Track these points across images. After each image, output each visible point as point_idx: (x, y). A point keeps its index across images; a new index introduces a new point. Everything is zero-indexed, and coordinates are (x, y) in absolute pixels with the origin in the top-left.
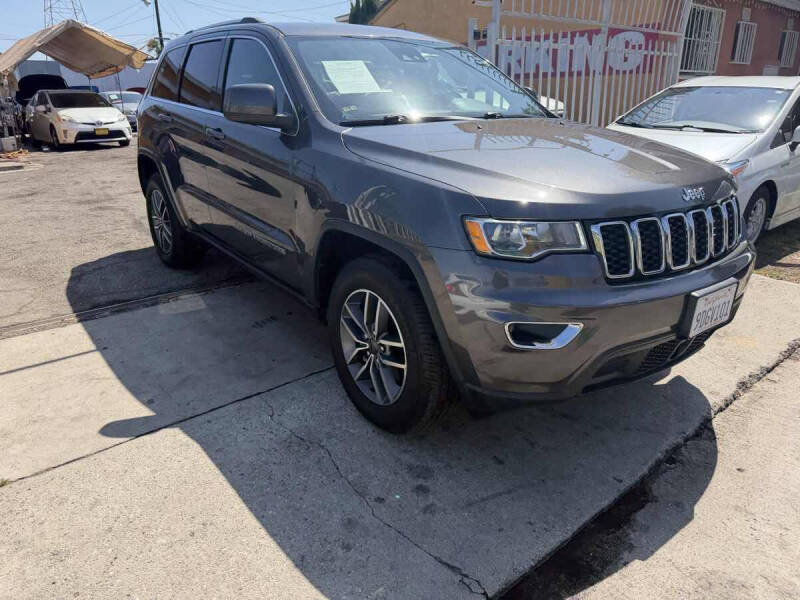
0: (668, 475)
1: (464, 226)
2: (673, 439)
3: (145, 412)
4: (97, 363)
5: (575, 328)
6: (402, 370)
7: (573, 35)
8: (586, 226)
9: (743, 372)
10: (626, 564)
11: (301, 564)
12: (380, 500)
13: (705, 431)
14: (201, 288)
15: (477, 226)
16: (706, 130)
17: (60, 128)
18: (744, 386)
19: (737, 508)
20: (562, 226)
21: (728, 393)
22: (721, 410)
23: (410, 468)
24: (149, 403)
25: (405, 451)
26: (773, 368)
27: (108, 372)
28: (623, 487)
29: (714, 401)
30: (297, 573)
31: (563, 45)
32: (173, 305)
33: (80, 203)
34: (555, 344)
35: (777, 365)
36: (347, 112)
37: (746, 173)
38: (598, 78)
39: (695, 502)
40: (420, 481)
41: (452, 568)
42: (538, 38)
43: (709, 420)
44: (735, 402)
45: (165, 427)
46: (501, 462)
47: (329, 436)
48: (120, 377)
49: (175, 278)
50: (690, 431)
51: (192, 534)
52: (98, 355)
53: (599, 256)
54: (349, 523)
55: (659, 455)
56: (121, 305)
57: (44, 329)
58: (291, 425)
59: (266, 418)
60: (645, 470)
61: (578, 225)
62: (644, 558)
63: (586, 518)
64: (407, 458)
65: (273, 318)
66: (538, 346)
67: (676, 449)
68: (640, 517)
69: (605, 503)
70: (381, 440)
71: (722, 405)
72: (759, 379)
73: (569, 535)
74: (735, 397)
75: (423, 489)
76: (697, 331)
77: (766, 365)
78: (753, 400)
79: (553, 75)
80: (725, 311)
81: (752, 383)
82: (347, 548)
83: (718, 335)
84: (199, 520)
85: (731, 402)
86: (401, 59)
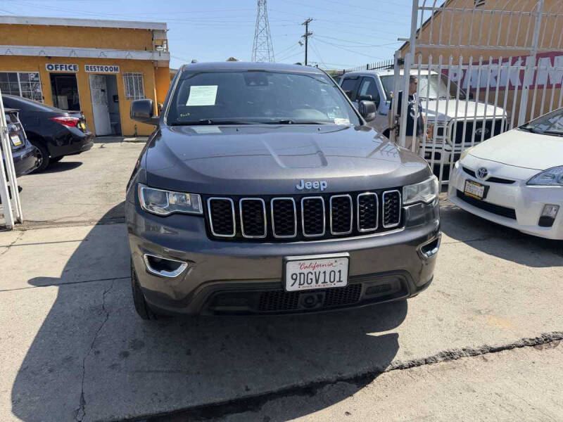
0: (290, 398)
2: (325, 376)
3: (58, 275)
4: (73, 247)
5: (184, 266)
8: (204, 198)
9: (458, 346)
11: (22, 372)
12: (98, 352)
15: (141, 190)
18: (449, 356)
21: (419, 355)
22: (401, 367)
23: (134, 341)
24: (65, 272)
26: (501, 349)
29: (400, 357)
30: (15, 375)
35: (509, 348)
36: (181, 117)
38: (525, 92)
40: (130, 351)
41: (83, 402)
42: (495, 62)
43: (379, 373)
44: (423, 367)
46: (189, 354)
54: (69, 359)
59: (102, 292)
61: (199, 197)
63: (196, 404)
64: (140, 336)
68: (232, 417)
69: (219, 400)
71: (406, 364)
72: (474, 354)
74: (426, 362)
75: (126, 355)
76: (296, 288)
77: (492, 344)
78: (443, 369)
79: (520, 88)
80: (337, 279)
81: (461, 356)
82: (51, 371)
83: (479, 312)
84: (10, 334)
85: (419, 365)
86: (248, 84)
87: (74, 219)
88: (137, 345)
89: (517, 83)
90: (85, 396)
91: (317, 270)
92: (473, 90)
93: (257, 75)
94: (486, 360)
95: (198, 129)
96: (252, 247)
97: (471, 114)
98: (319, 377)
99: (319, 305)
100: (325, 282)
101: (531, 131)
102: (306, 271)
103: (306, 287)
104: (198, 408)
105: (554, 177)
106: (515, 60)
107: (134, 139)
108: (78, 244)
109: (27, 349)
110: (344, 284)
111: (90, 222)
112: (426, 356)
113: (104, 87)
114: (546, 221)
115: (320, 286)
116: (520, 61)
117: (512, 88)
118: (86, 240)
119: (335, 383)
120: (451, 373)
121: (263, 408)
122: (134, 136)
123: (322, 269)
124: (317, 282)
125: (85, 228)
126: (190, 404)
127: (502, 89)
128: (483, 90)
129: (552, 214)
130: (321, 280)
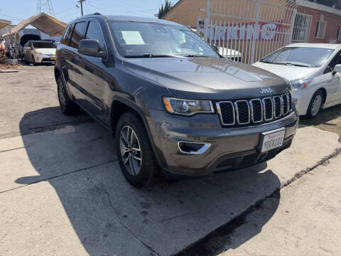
0: (254, 213)
1: (162, 100)
2: (260, 197)
3: (36, 174)
4: (23, 153)
5: (208, 146)
6: (139, 161)
7: (247, 24)
8: (214, 102)
9: (299, 170)
10: (226, 250)
11: (84, 242)
12: (125, 216)
13: (276, 194)
14: (75, 124)
15: (167, 100)
16: (296, 65)
17: (36, 56)
18: (298, 175)
19: (281, 228)
20: (204, 102)
21: (289, 178)
22: (285, 185)
23: (142, 203)
24: (39, 171)
25: (142, 196)
26: (313, 168)
27: (27, 157)
28: (233, 216)
30: (81, 246)
31: (242, 29)
32: (62, 130)
33: (37, 87)
34: (199, 152)
35: (315, 167)
36: (128, 52)
37: (311, 84)
38: (254, 42)
39: (263, 224)
40: (145, 210)
41: (149, 248)
43: (279, 190)
44: (293, 183)
45: (43, 180)
46: (182, 203)
47: (110, 188)
48: (31, 159)
49: (66, 118)
50: (268, 194)
51: (41, 226)
52: (24, 149)
53: (219, 115)
54: (109, 226)
55: (253, 204)
56: (40, 129)
57: (5, 138)
58: (95, 183)
59: (86, 179)
60: (245, 210)
61: (210, 102)
62: (234, 248)
65: (101, 138)
66: (192, 152)
67: (261, 201)
68: (238, 230)
70: (133, 191)
71: (286, 183)
72: (306, 173)
73: (203, 236)
74: (293, 180)
75: (145, 213)
76: (265, 150)
79: (238, 41)
80: (280, 142)
81: (302, 174)
82: (105, 236)
84: (45, 220)
85: (291, 182)
86: (156, 31)
91: (274, 138)
94: (312, 174)
100: (276, 145)
101: (267, 62)
102: (270, 140)
103: (269, 149)
110: (281, 145)
112: (291, 178)
115: (273, 147)
116: (237, 26)
117: (234, 40)
119: (266, 200)
120: (306, 183)
121: (247, 220)
123: (276, 138)
124: (273, 145)
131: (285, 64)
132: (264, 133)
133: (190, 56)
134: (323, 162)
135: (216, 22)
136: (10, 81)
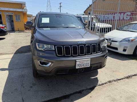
1: (36, 44)
2: (83, 88)
3: (7, 68)
5: (50, 63)
8: (55, 46)
9: (111, 79)
12: (24, 87)
13: (92, 89)
18: (110, 82)
20: (51, 46)
22: (100, 85)
28: (65, 94)
29: (99, 83)
35: (122, 79)
36: (41, 26)
37: (136, 40)
38: (116, 21)
40: (32, 86)
42: (108, 14)
44: (105, 85)
46: (48, 86)
47: (27, 76)
50: (88, 88)
53: (56, 51)
55: (78, 91)
59: (21, 71)
60: (72, 93)
61: (53, 46)
63: (53, 98)
64: (34, 82)
66: (44, 65)
67: (83, 90)
68: (63, 100)
69: (59, 96)
71: (101, 84)
72: (115, 81)
73: (47, 100)
74: (105, 83)
75: (31, 87)
76: (78, 68)
77: (119, 78)
78: (109, 85)
80: (88, 65)
81: (112, 81)
82: (12, 93)
83: (114, 71)
85: (104, 84)
86: (57, 18)
87: (7, 53)
88: (34, 84)
89: (113, 19)
90: (23, 99)
91: (83, 63)
92: (103, 21)
93: (58, 15)
94: (118, 82)
95: (44, 29)
96: (67, 58)
97: (105, 26)
98: (82, 89)
99: (82, 72)
100: (85, 66)
101: (119, 30)
102: (81, 63)
103: (81, 67)
104: (54, 99)
105: (126, 40)
106: (112, 14)
107: (18, 32)
108: (11, 59)
109: (4, 88)
110: (89, 66)
111: (12, 53)
112: (105, 82)
113: (9, 18)
114: (125, 50)
115: (84, 67)
116: (113, 14)
117: (112, 20)
118: (12, 58)
119: (86, 90)
120: (111, 85)
121: (70, 97)
122: (18, 31)
123: (84, 63)
124: (83, 66)
125: (11, 55)
126: (52, 98)
127: (110, 20)
128: (105, 21)
129: (126, 49)
130: (84, 65)
131: (126, 31)
132: (77, 60)
133: (68, 27)
134: (128, 77)
135: (101, 13)
136: (27, 35)
